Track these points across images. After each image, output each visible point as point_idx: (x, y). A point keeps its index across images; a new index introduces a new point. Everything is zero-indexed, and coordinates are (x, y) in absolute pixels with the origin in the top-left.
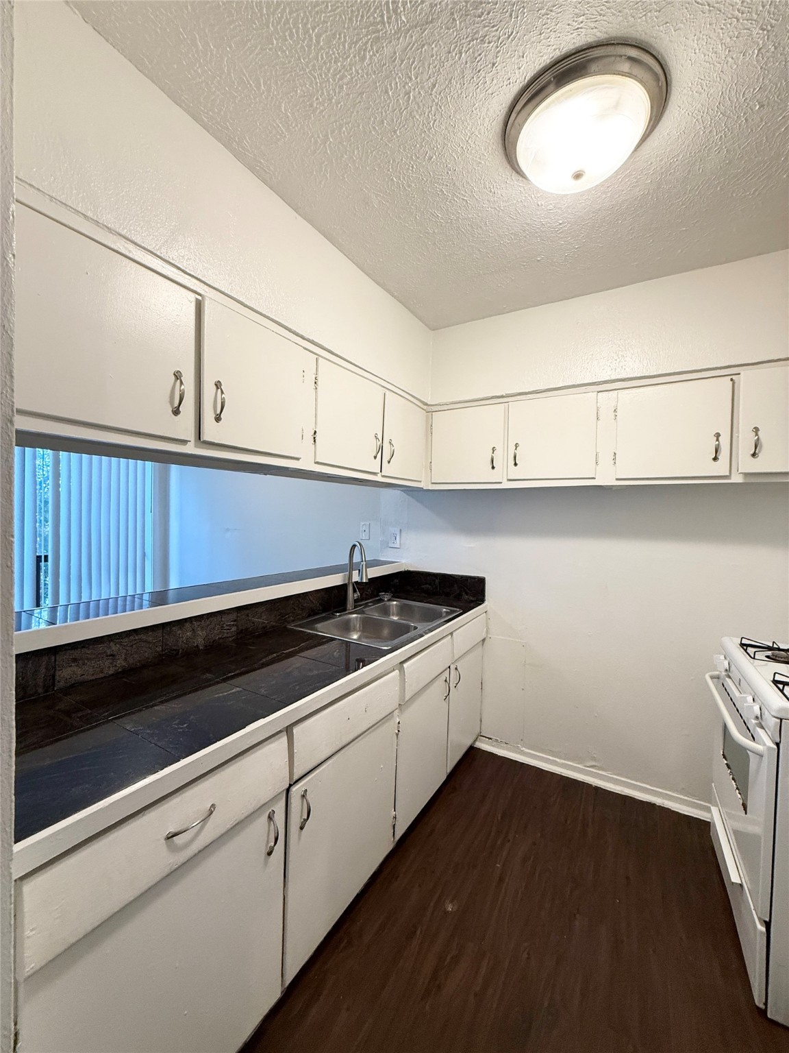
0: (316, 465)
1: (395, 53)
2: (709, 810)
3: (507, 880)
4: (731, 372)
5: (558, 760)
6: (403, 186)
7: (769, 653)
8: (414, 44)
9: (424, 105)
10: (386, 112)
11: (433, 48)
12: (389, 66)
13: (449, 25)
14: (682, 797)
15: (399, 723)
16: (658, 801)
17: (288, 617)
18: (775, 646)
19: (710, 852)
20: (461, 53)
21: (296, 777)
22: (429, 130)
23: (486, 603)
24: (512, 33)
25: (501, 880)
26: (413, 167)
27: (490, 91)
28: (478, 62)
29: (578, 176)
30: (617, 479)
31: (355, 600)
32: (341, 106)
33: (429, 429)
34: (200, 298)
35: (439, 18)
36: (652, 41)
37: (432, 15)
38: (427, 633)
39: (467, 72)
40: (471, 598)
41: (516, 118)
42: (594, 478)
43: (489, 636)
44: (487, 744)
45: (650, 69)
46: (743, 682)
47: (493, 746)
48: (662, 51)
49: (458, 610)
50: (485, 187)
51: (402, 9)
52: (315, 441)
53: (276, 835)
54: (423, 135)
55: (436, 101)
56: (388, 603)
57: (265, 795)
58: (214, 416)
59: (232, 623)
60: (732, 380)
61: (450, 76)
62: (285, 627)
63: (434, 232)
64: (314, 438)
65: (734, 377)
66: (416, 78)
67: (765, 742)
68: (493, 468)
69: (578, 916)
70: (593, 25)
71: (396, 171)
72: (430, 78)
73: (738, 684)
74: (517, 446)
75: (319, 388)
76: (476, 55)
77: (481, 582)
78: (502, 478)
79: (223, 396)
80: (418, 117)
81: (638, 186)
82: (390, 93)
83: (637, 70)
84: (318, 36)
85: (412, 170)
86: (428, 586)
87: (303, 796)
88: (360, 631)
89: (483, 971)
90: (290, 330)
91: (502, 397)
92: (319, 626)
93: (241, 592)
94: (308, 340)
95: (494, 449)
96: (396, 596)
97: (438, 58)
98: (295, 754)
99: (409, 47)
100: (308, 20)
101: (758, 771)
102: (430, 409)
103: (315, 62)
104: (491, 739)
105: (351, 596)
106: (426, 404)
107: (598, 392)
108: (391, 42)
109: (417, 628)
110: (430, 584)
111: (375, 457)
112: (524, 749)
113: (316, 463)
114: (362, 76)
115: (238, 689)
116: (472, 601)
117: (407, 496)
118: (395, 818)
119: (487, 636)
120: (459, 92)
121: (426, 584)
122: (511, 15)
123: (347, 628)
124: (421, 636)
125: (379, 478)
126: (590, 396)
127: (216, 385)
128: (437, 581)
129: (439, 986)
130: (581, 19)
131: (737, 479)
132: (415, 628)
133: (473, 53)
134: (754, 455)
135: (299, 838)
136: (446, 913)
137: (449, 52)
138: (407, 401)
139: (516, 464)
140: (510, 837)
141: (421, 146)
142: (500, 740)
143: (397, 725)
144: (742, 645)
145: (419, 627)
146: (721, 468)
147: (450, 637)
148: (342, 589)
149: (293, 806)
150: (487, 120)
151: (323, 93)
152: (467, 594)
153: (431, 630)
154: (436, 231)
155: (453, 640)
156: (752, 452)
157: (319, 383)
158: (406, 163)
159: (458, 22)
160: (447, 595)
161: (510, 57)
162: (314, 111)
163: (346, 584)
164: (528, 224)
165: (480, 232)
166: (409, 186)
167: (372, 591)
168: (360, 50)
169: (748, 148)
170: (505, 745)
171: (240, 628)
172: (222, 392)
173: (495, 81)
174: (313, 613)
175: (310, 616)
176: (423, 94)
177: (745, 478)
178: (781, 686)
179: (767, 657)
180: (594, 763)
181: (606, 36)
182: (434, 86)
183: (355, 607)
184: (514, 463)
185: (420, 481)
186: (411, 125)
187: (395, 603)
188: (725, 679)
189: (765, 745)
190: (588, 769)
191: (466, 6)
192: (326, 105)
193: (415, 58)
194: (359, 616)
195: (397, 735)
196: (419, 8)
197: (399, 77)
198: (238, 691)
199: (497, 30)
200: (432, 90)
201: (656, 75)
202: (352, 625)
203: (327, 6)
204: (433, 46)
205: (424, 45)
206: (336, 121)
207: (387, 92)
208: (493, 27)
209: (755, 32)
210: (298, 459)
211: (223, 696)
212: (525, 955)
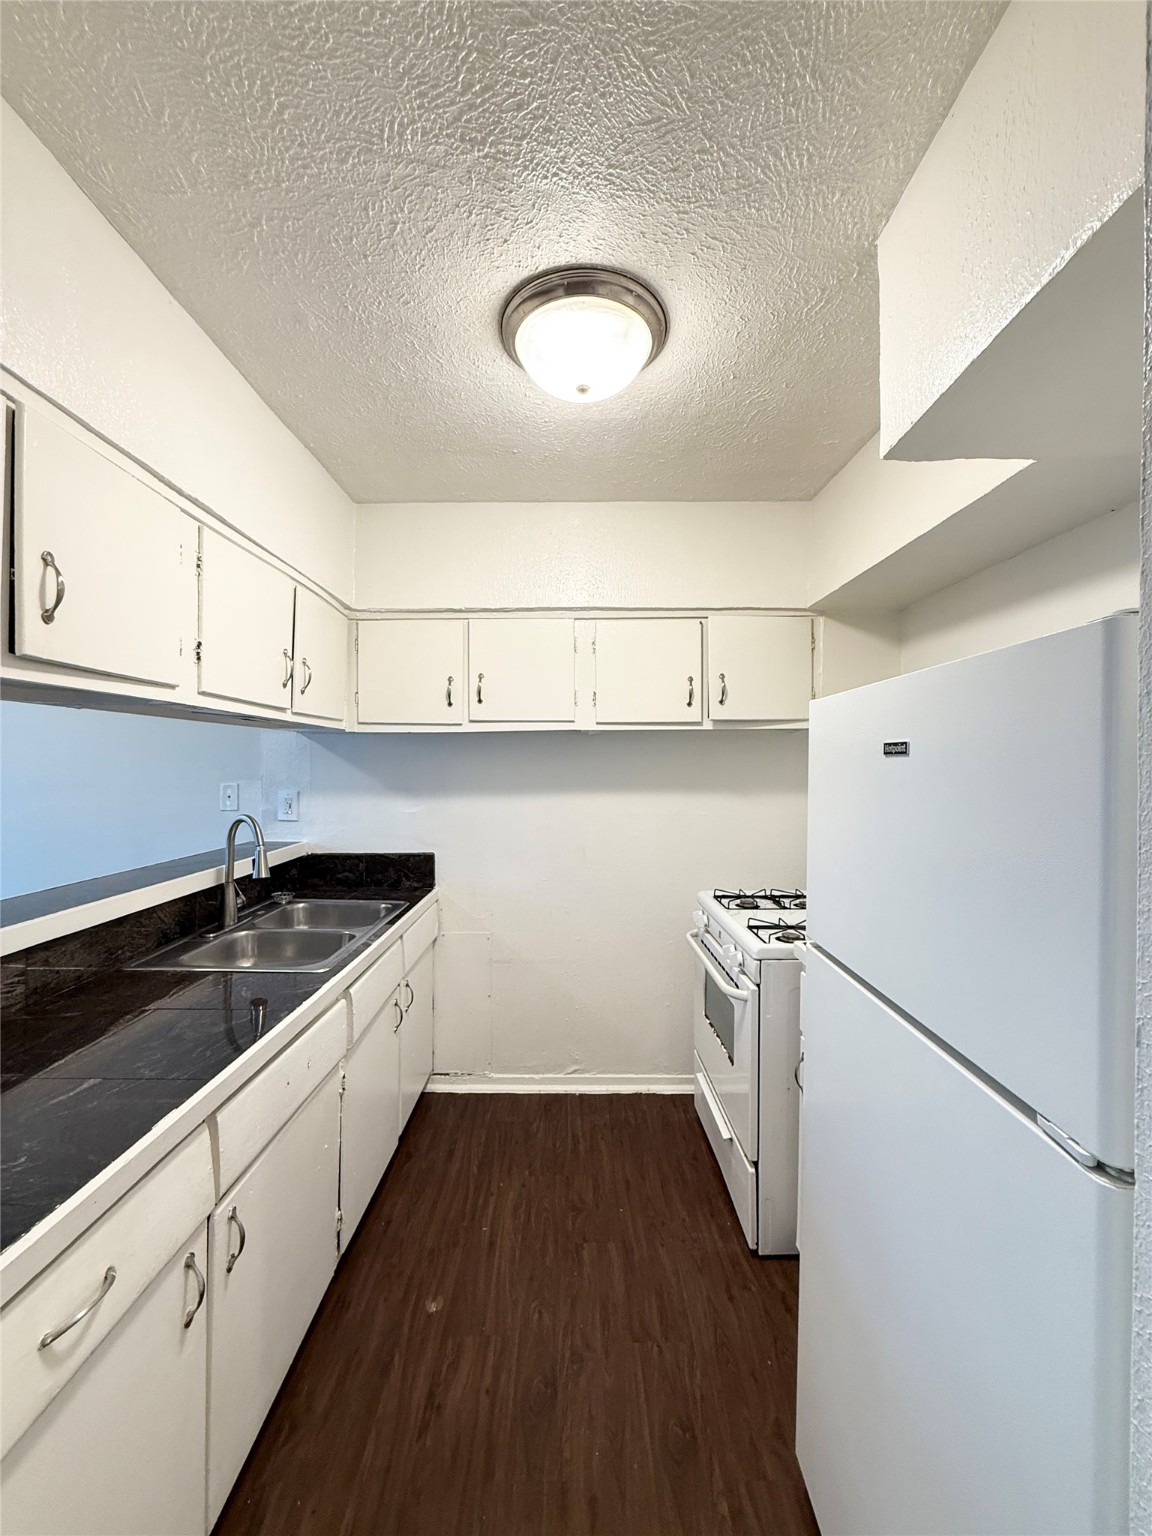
0: (201, 697)
1: (389, 175)
2: (694, 1081)
3: (499, 1241)
4: (700, 614)
5: (536, 1076)
6: (360, 319)
7: (738, 901)
8: (415, 178)
9: (412, 244)
10: (358, 230)
11: (438, 194)
12: (376, 184)
13: (464, 180)
14: (665, 1076)
15: (344, 1077)
16: (643, 1089)
17: (123, 953)
18: (742, 894)
19: (696, 1125)
20: (471, 213)
21: (222, 1191)
22: (412, 272)
23: (437, 888)
24: (531, 221)
25: (492, 1244)
26: (380, 303)
27: (496, 264)
28: (489, 230)
29: (582, 390)
30: (598, 723)
31: (238, 909)
32: (293, 196)
33: (354, 644)
34: (13, 406)
35: (452, 168)
36: (660, 290)
37: (445, 162)
38: (373, 941)
39: (473, 235)
40: (416, 885)
41: (519, 305)
42: (573, 722)
43: (442, 933)
44: (445, 1083)
45: (656, 314)
46: (723, 933)
47: (451, 1083)
48: (666, 301)
49: (402, 902)
50: (468, 357)
51: (410, 137)
52: (199, 659)
53: (202, 1289)
54: (403, 274)
55: (430, 246)
56: (289, 907)
57: (183, 1233)
58: (41, 612)
59: (16, 979)
60: (701, 623)
61: (452, 229)
62: (119, 971)
63: (390, 385)
64: (198, 653)
65: (703, 621)
66: (410, 213)
67: (748, 987)
68: (450, 704)
69: (585, 1245)
70: (611, 252)
71: (355, 299)
72: (427, 219)
73: (718, 938)
74: (481, 677)
75: (204, 574)
76: (488, 223)
77: (428, 861)
78: (461, 718)
79: (60, 579)
80: (401, 253)
81: (628, 409)
82: (371, 213)
83: (642, 308)
84: (283, 107)
85: (378, 307)
86: (347, 874)
87: (233, 1218)
88: (253, 956)
89: (490, 1362)
90: (161, 479)
91: (460, 611)
92: (185, 958)
93: (36, 920)
94: (188, 498)
95: (450, 680)
96: (300, 895)
97: (443, 205)
98: (221, 1155)
99: (409, 178)
100: (272, 81)
101: (742, 1018)
102: (353, 615)
103: (269, 131)
104: (448, 1074)
105: (232, 901)
106: (347, 608)
107: (576, 619)
108: (386, 162)
109: (354, 937)
110: (350, 872)
111: (285, 686)
112: (492, 1075)
113: (199, 693)
114: (336, 178)
115: (92, 1082)
116: (416, 889)
117: (309, 741)
118: (341, 1219)
119: (439, 934)
120: (460, 249)
121: (345, 871)
122: (534, 205)
123: (230, 953)
124: (367, 945)
125: (288, 717)
126: (566, 623)
127: (44, 559)
128: (361, 865)
129: (439, 1407)
130: (601, 242)
131: (708, 726)
132: (352, 937)
133: (485, 220)
134: (721, 702)
135: (226, 1287)
136: (430, 1316)
137: (458, 206)
138: (324, 603)
139: (480, 701)
140: (494, 1189)
141: (397, 286)
142: (460, 1073)
143: (341, 1080)
144: (716, 897)
145: (357, 935)
146: (693, 714)
147: (400, 941)
148: (216, 893)
149: (217, 1237)
150: (486, 290)
151: (269, 170)
152: (408, 879)
153: (377, 936)
154: (393, 385)
155: (403, 945)
156: (720, 699)
157: (204, 566)
158: (370, 296)
159: (474, 183)
160: (379, 883)
161: (525, 242)
162: (248, 184)
163: (222, 884)
164: (510, 411)
165: (451, 402)
166: (369, 323)
167: (258, 892)
168: (340, 150)
169: (721, 408)
170: (468, 1077)
171: (32, 985)
172: (58, 573)
173: (503, 257)
174: (165, 939)
175: (159, 945)
176: (414, 233)
177: (714, 725)
178: (755, 931)
179: (737, 905)
180: (576, 1067)
181: (620, 266)
182: (431, 230)
183: (240, 919)
184: (477, 699)
185: (341, 720)
186: (390, 257)
187: (301, 905)
188: (703, 935)
189: (748, 988)
190: (572, 1076)
191: (487, 173)
192: (270, 185)
193: (413, 192)
194: (251, 932)
195: (341, 1095)
196: (431, 148)
197: (387, 202)
198: (95, 1085)
199: (516, 211)
200: (427, 233)
201: (659, 319)
202: (239, 949)
203: (307, 83)
204: (439, 191)
205: (428, 185)
206: (279, 210)
207: (366, 209)
208: (513, 206)
209: (737, 318)
210: (173, 687)
211: (69, 1098)
212: (536, 1316)
